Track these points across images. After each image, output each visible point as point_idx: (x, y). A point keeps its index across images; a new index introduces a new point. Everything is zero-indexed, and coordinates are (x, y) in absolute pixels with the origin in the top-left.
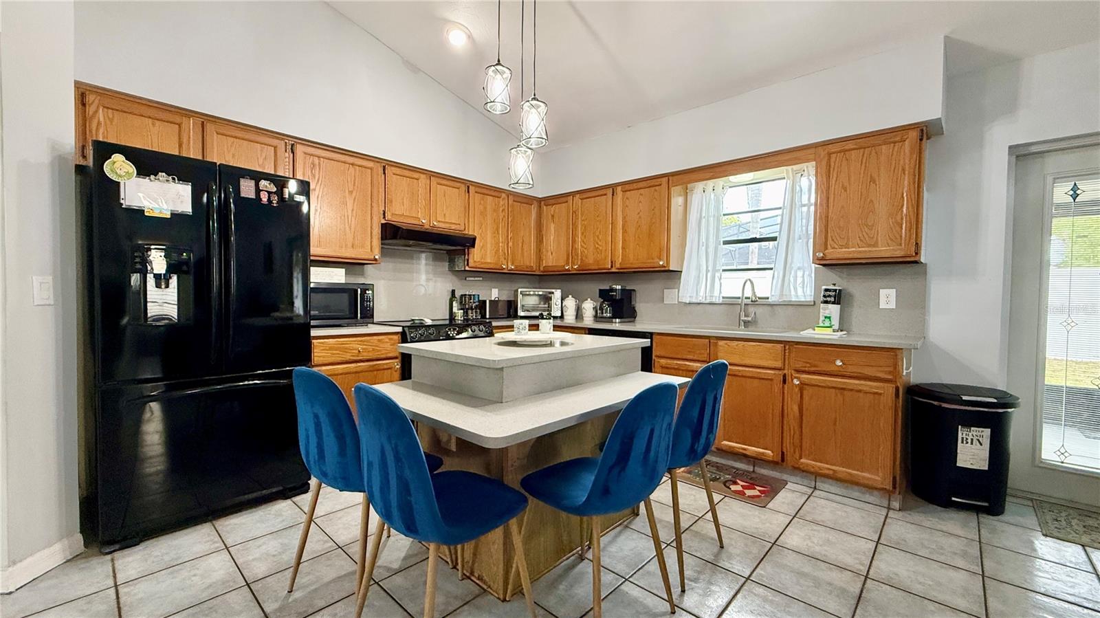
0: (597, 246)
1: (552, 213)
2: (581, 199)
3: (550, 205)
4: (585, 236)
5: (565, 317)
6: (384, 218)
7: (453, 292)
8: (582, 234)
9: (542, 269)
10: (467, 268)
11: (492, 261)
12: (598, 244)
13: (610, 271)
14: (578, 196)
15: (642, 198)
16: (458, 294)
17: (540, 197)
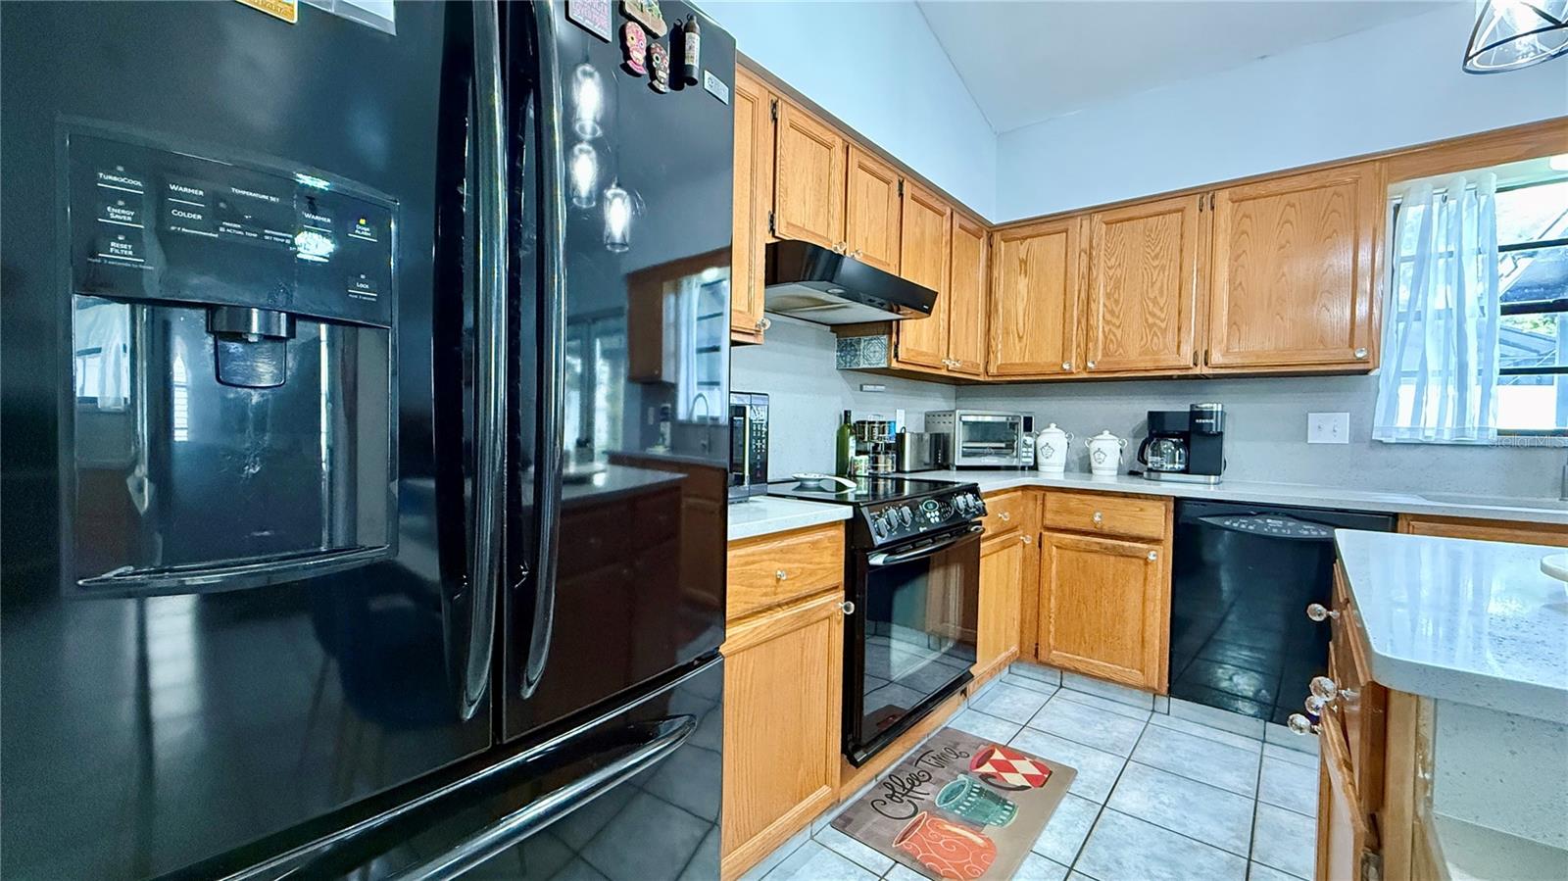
0: (1151, 320)
1: (1023, 255)
2: (1106, 223)
3: (1018, 239)
4: (1117, 302)
5: (1040, 468)
6: (772, 230)
7: (847, 414)
8: (1108, 296)
9: (993, 370)
10: (895, 365)
11: (930, 351)
12: (1154, 315)
13: (1190, 372)
14: (1097, 217)
15: (1291, 213)
16: (853, 420)
17: (994, 223)
